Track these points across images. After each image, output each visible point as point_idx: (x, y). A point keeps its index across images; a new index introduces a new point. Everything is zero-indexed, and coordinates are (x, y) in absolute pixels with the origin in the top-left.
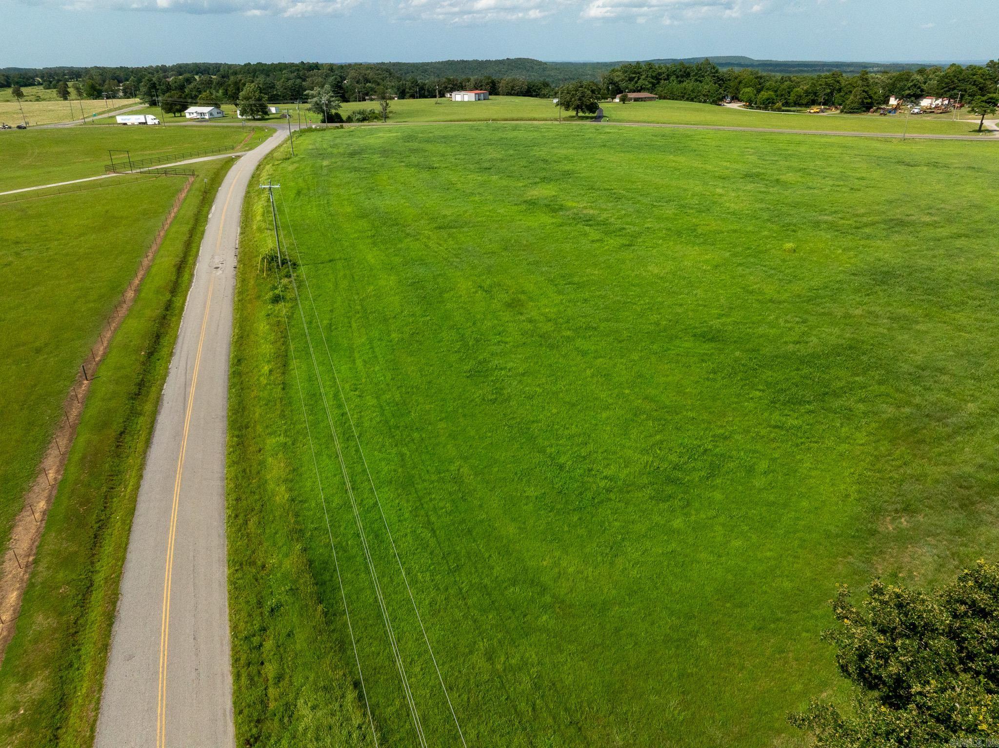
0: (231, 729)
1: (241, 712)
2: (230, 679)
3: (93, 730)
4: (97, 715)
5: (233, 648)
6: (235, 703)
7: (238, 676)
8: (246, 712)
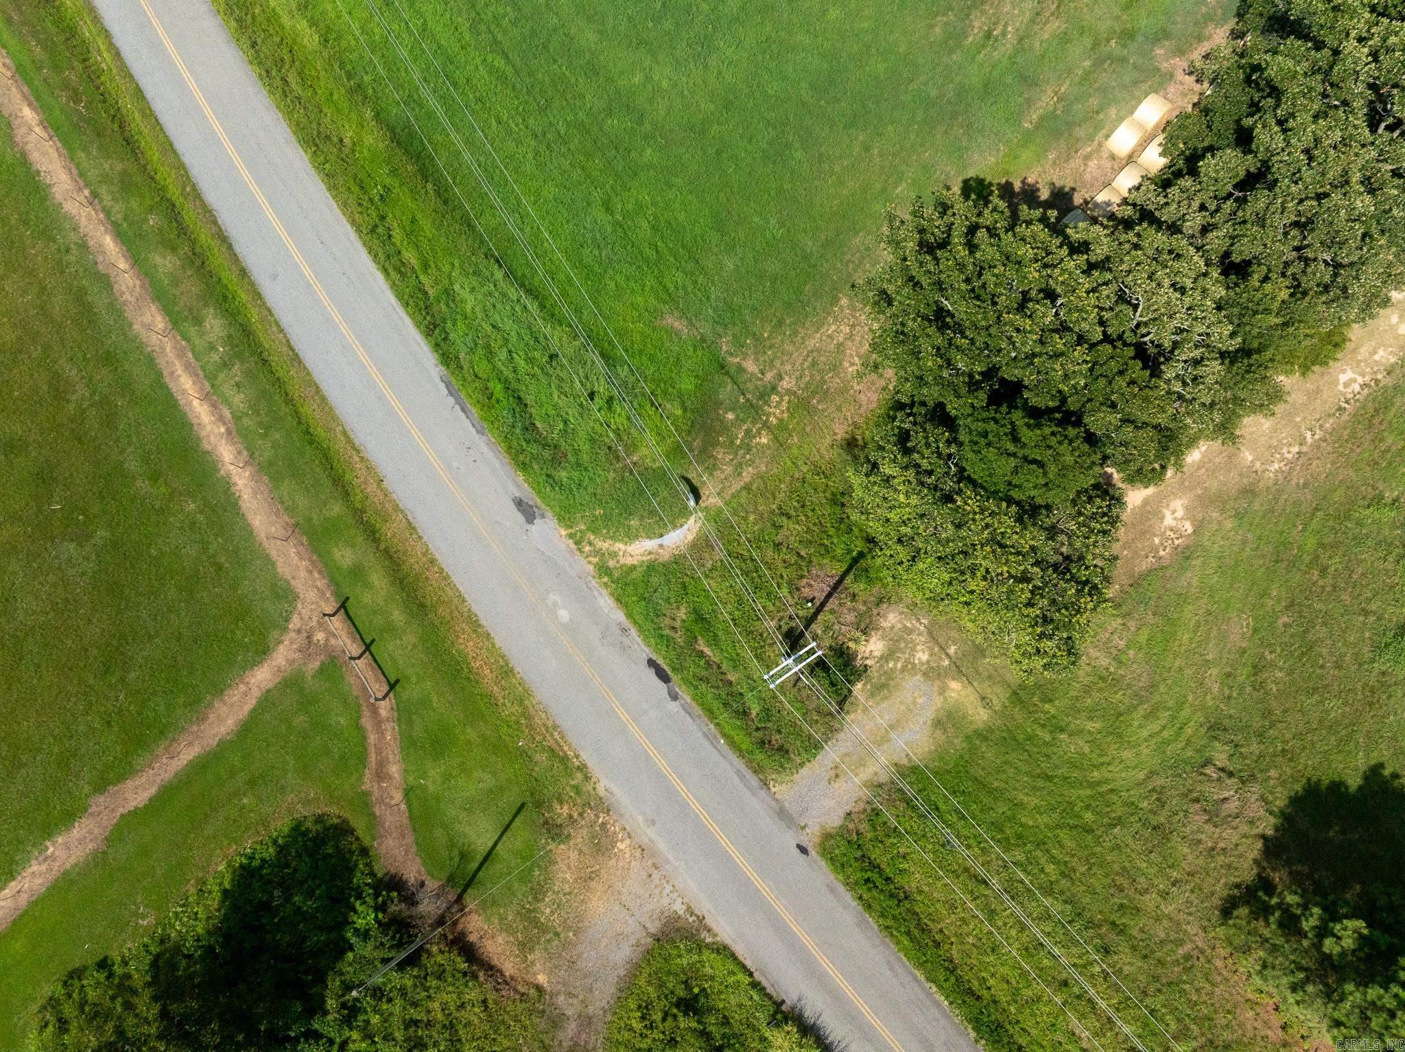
0: (408, 321)
1: (408, 304)
2: (380, 276)
3: (291, 348)
4: (285, 336)
5: (365, 244)
6: (397, 297)
7: (385, 271)
8: (411, 302)
